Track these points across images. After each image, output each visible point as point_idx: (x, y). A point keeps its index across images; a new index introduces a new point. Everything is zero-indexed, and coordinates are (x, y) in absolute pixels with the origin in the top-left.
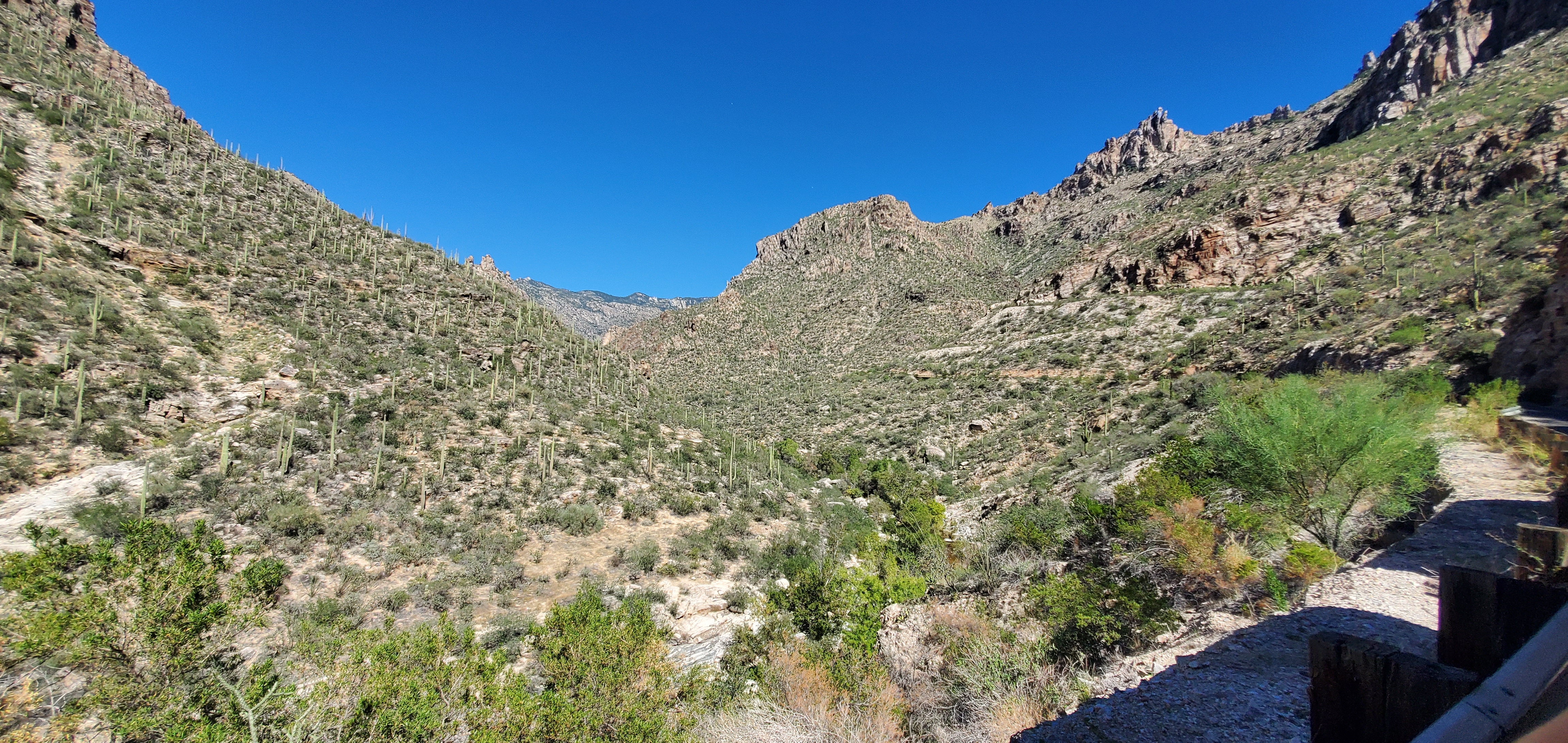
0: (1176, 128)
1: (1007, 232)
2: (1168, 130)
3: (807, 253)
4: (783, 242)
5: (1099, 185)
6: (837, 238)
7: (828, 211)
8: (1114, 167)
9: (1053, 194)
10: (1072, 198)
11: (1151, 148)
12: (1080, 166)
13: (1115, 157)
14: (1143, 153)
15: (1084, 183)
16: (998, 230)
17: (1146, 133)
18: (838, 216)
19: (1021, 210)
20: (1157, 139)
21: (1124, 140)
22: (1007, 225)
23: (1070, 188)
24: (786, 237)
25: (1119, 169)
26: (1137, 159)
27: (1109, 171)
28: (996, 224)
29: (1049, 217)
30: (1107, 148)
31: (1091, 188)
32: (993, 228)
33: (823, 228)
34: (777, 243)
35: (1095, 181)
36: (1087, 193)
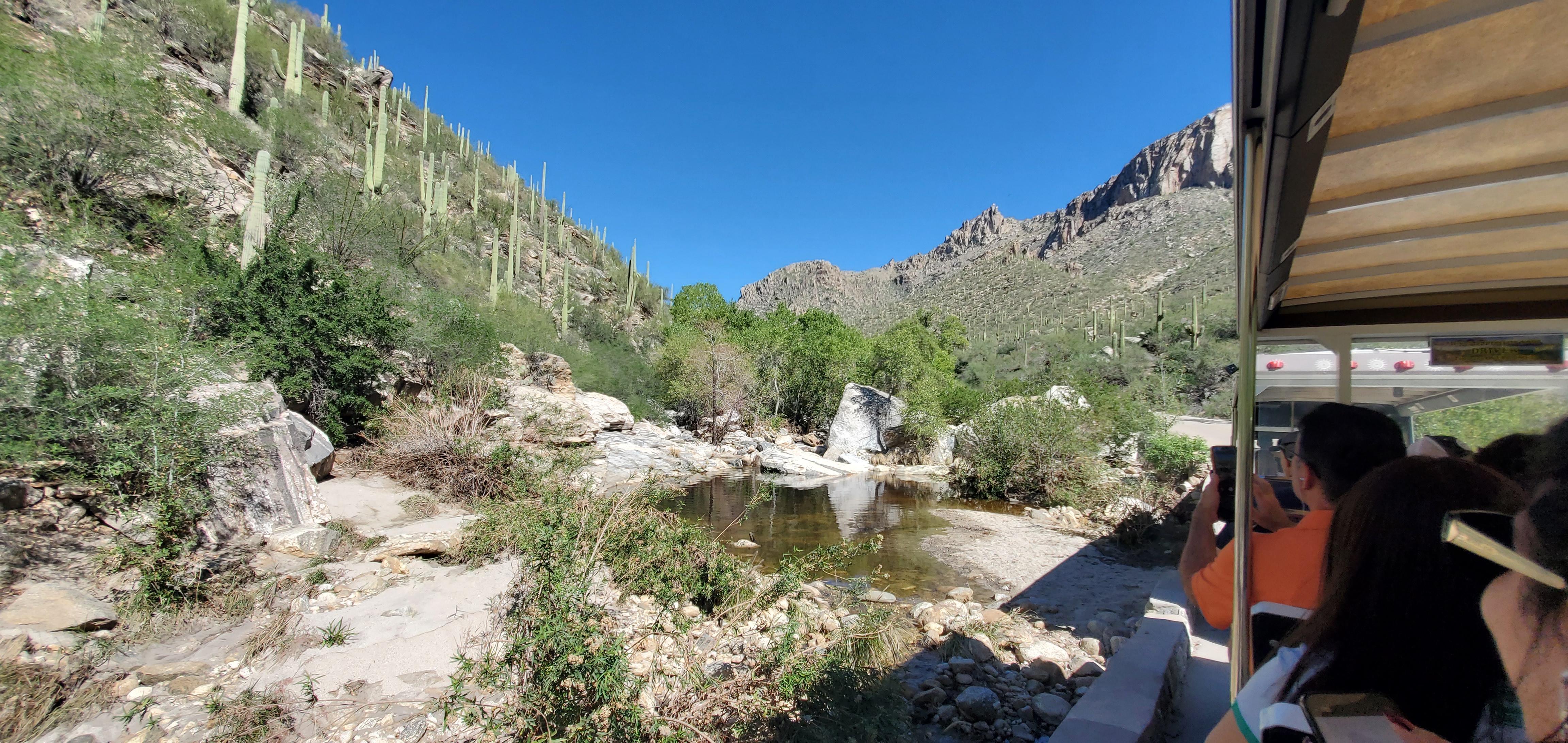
0: (1002, 218)
1: (901, 282)
2: (998, 219)
3: (777, 299)
4: (758, 289)
5: (956, 253)
6: (796, 290)
7: (787, 268)
8: (967, 241)
9: (931, 255)
10: (942, 260)
11: (987, 230)
12: (948, 238)
13: (968, 234)
14: (983, 233)
15: (949, 250)
16: (896, 280)
17: (985, 220)
18: (794, 272)
19: (911, 266)
20: (991, 224)
21: (974, 223)
22: (901, 278)
23: (941, 252)
24: (761, 286)
25: (970, 242)
26: (980, 237)
27: (964, 243)
28: (896, 275)
29: (927, 272)
30: (963, 227)
31: (952, 254)
32: (893, 279)
33: (785, 281)
34: (754, 289)
35: (955, 250)
36: (950, 258)
